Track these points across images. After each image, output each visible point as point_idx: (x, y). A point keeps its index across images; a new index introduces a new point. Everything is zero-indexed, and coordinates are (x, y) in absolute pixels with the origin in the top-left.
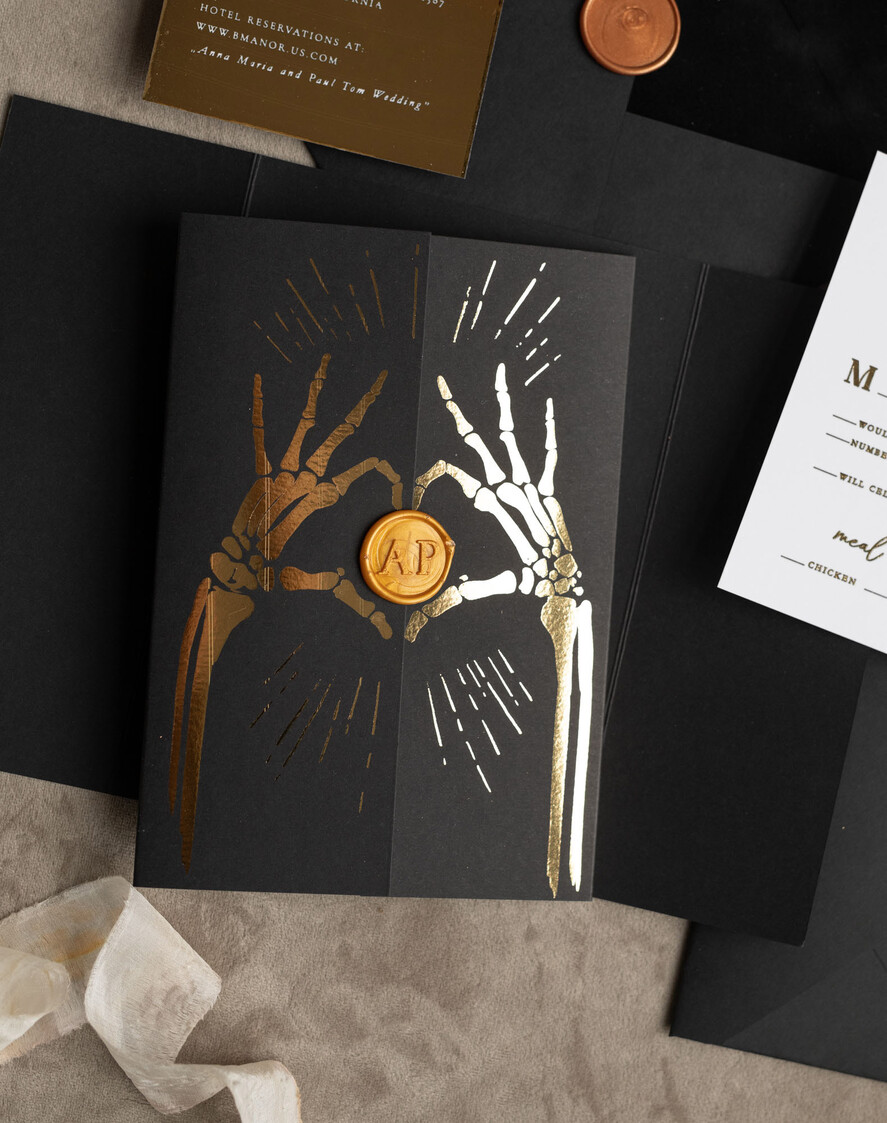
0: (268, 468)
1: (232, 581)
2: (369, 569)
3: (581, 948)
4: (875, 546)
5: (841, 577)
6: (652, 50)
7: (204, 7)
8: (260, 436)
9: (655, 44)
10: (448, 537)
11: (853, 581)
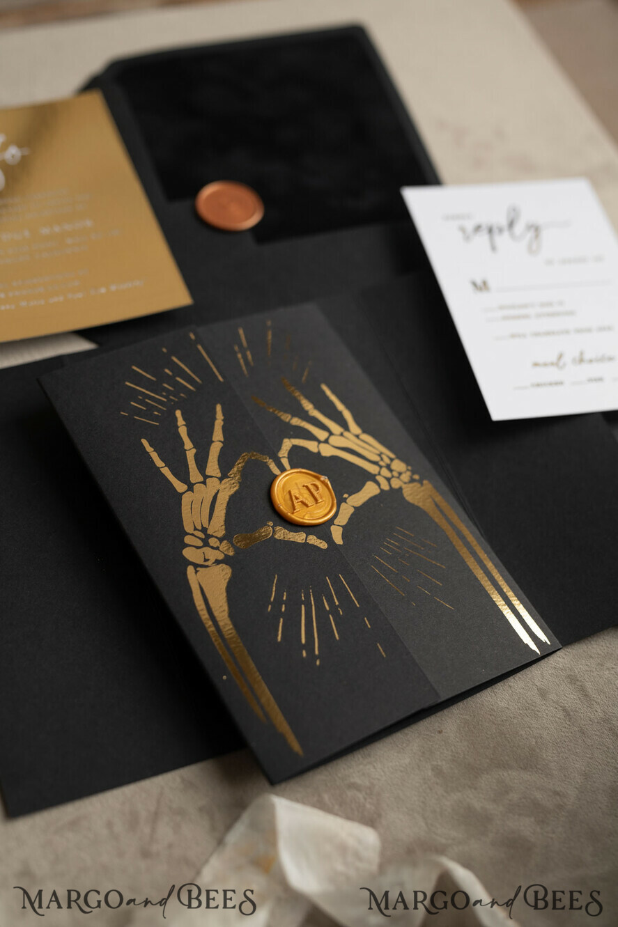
0: (184, 487)
1: (206, 560)
2: (285, 511)
5: (553, 384)
8: (166, 471)
10: (320, 476)
11: (561, 383)
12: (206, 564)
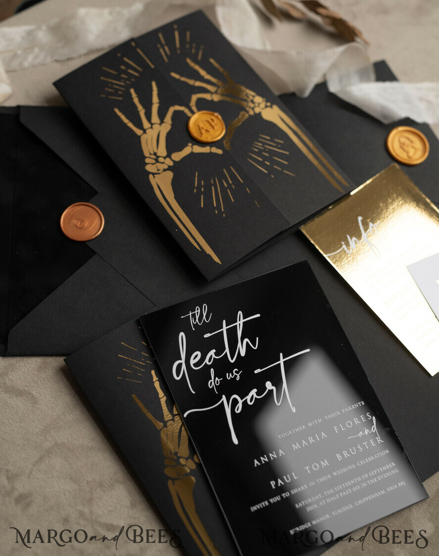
0: (141, 132)
1: (158, 170)
2: (197, 137)
8: (130, 125)
10: (214, 113)
12: (158, 172)
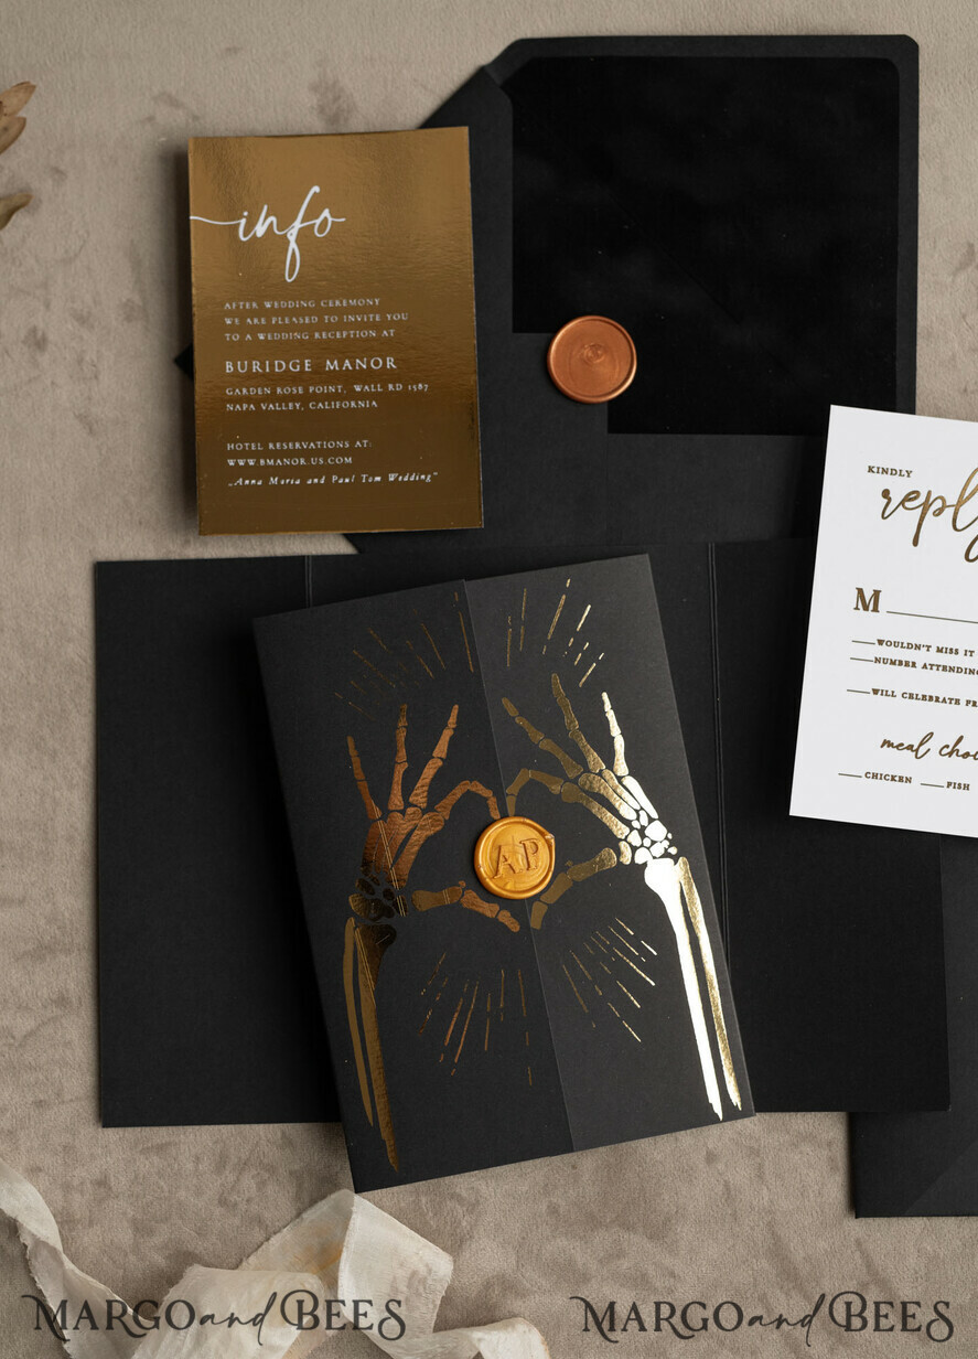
0: (378, 813)
2: (485, 875)
3: (758, 1160)
4: (921, 744)
5: (897, 779)
6: (616, 376)
7: (230, 447)
8: (364, 787)
9: (617, 370)
10: (545, 832)
11: (909, 780)
